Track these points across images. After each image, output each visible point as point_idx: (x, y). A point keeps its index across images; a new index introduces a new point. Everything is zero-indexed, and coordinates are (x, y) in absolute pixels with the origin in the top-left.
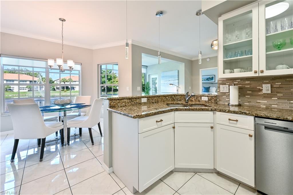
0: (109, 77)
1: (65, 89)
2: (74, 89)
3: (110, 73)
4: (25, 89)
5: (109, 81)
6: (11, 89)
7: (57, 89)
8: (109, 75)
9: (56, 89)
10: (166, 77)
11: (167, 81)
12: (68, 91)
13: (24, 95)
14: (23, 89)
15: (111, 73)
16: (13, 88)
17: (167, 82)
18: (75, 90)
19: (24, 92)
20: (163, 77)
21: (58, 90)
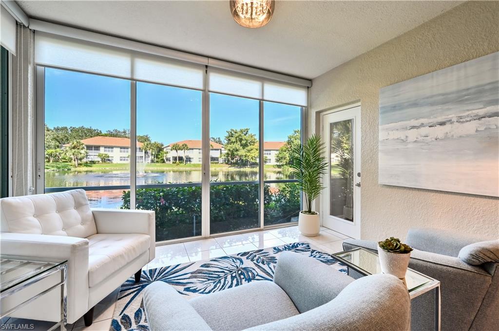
0: (244, 142)
1: (178, 161)
2: (190, 161)
3: (245, 135)
4: (127, 160)
5: (244, 148)
6: (110, 158)
7: (167, 160)
8: (244, 139)
9: (165, 160)
10: (415, 104)
11: (422, 125)
12: (182, 164)
13: (124, 168)
14: (124, 160)
15: (247, 135)
16: (112, 158)
17: (425, 131)
18: (192, 163)
19: (125, 164)
20: (394, 108)
21: (168, 162)
